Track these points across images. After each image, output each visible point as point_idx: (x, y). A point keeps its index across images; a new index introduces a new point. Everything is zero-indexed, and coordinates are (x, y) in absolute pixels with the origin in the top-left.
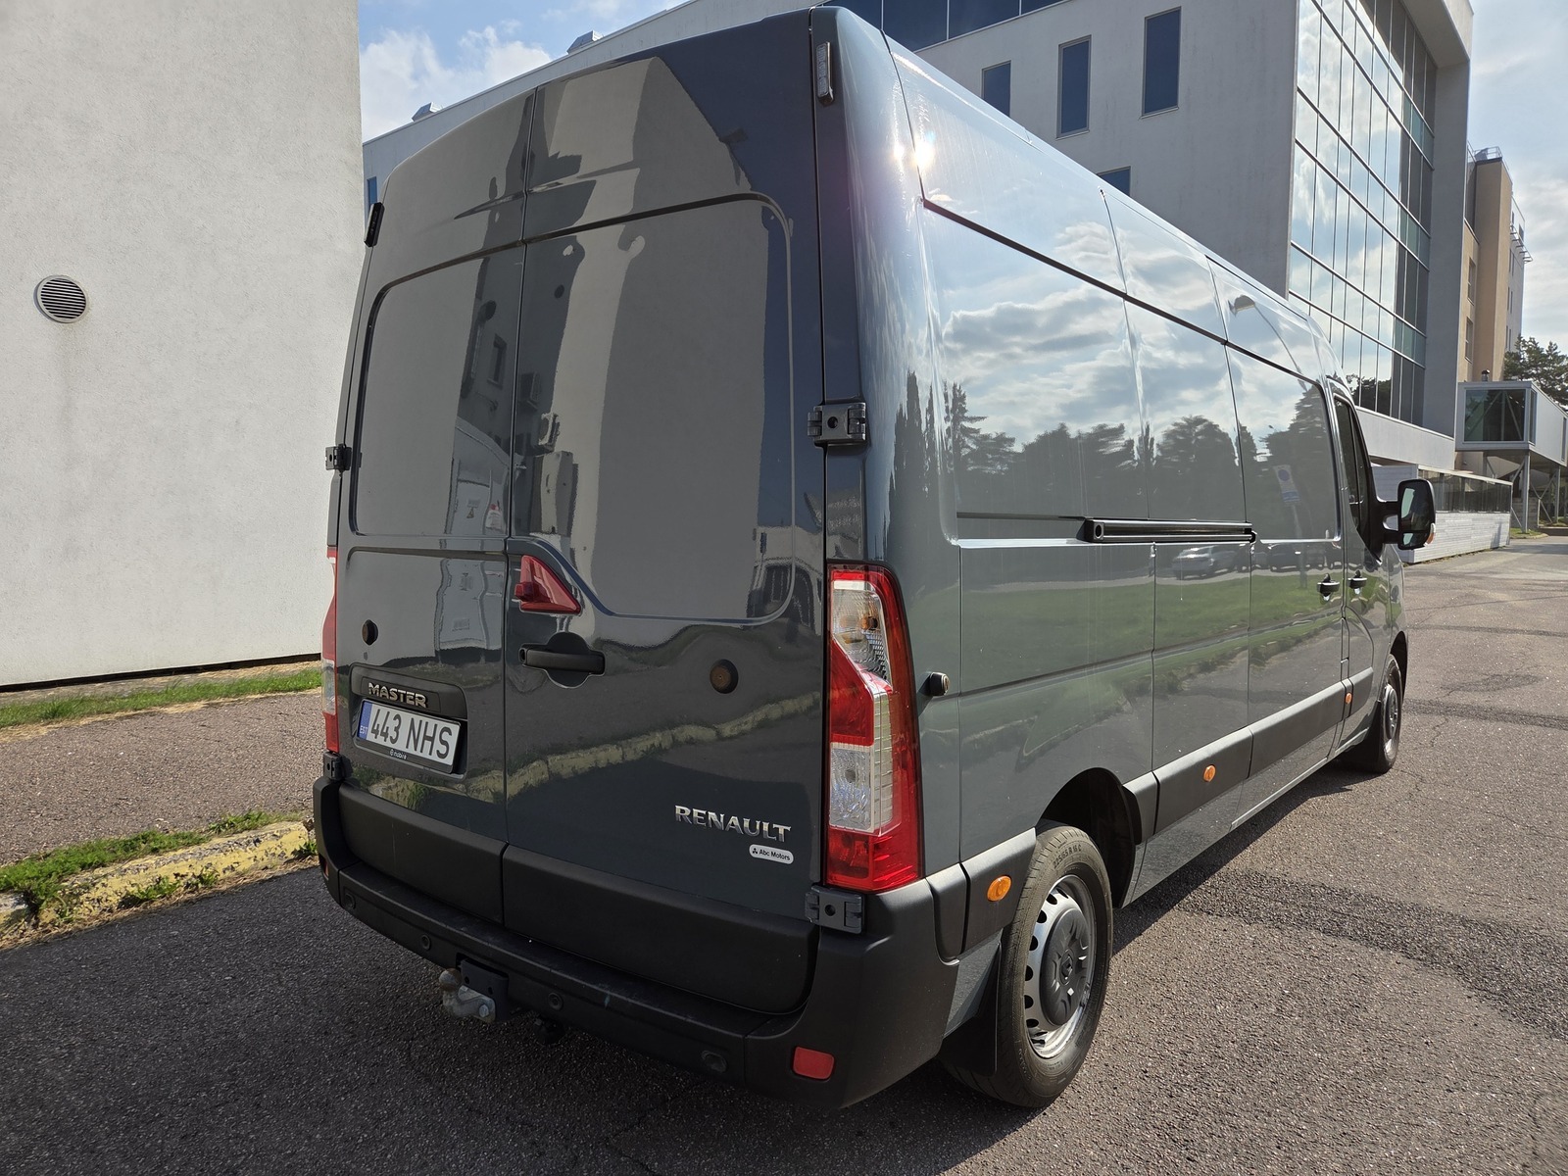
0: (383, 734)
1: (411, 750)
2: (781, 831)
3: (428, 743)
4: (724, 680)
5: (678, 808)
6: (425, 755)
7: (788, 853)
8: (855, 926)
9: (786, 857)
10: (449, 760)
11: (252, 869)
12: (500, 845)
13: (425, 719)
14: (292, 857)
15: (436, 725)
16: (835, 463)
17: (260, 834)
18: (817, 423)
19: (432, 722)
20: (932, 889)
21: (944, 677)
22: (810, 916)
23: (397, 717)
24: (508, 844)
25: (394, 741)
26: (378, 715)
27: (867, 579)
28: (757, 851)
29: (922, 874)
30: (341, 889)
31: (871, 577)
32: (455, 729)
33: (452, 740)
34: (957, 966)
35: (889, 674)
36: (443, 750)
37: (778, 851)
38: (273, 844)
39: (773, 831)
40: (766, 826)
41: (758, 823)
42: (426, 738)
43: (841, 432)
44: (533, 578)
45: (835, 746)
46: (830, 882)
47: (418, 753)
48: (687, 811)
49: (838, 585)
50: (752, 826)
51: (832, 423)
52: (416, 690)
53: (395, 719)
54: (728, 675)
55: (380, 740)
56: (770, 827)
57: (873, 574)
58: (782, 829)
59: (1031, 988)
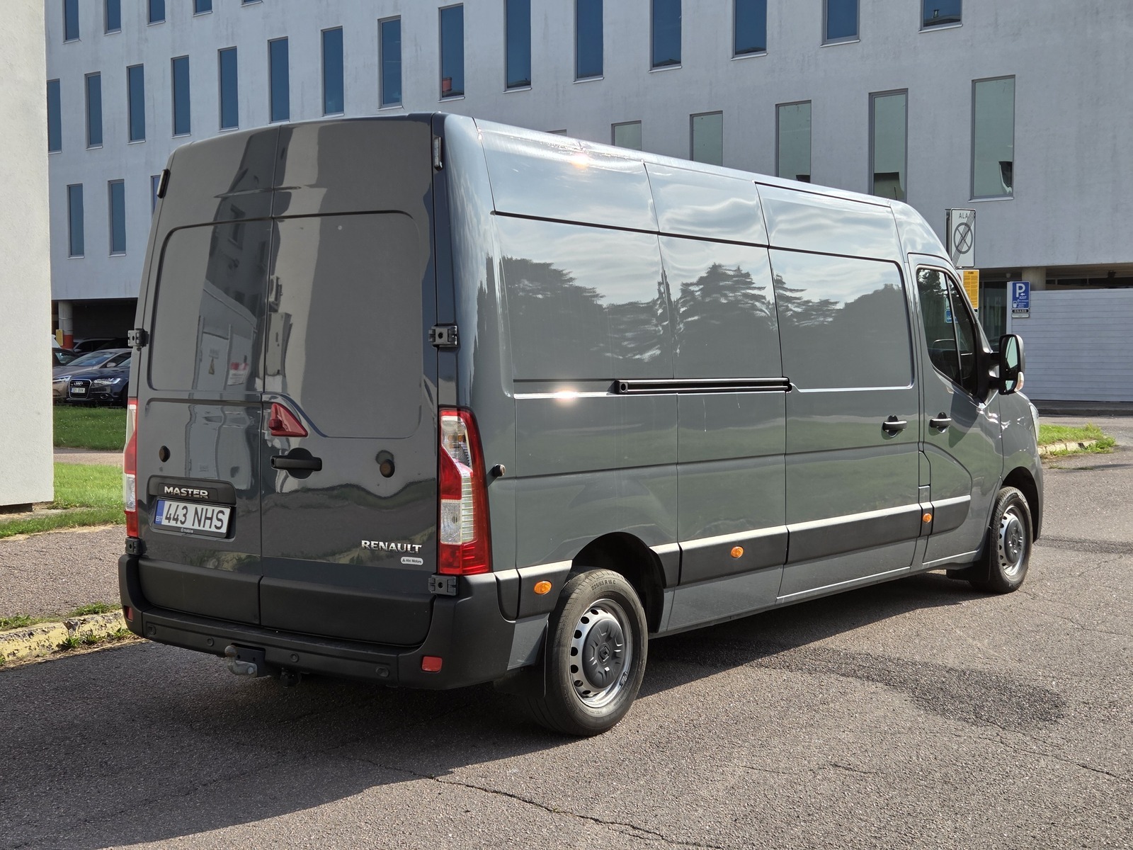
0: (174, 519)
1: (196, 527)
2: (417, 548)
3: (208, 522)
4: (387, 471)
5: (363, 542)
6: (207, 528)
7: (421, 560)
8: (453, 592)
9: (419, 561)
10: (224, 530)
11: (28, 656)
12: (258, 577)
13: (205, 507)
14: (57, 649)
15: (213, 510)
16: (442, 355)
17: (32, 629)
18: (433, 336)
19: (210, 508)
20: (497, 578)
21: (502, 466)
22: (431, 589)
23: (185, 508)
24: (262, 577)
25: (182, 523)
26: (170, 507)
27: (459, 415)
28: (405, 560)
29: (491, 570)
30: (144, 622)
31: (461, 415)
32: (227, 511)
33: (226, 518)
34: (514, 624)
35: (471, 464)
36: (219, 524)
37: (415, 559)
38: (43, 637)
39: (413, 549)
40: (409, 546)
41: (405, 545)
42: (207, 518)
43: (444, 340)
44: (277, 417)
45: (443, 501)
46: (441, 572)
47: (201, 528)
48: (368, 543)
49: (445, 418)
50: (402, 547)
51: (441, 336)
52: (200, 488)
53: (183, 509)
54: (389, 467)
55: (173, 523)
56: (411, 546)
57: (462, 413)
58: (417, 547)
59: (577, 660)
